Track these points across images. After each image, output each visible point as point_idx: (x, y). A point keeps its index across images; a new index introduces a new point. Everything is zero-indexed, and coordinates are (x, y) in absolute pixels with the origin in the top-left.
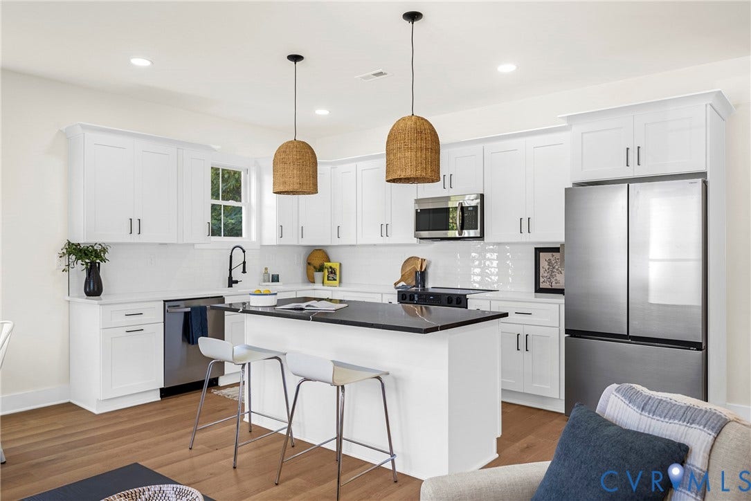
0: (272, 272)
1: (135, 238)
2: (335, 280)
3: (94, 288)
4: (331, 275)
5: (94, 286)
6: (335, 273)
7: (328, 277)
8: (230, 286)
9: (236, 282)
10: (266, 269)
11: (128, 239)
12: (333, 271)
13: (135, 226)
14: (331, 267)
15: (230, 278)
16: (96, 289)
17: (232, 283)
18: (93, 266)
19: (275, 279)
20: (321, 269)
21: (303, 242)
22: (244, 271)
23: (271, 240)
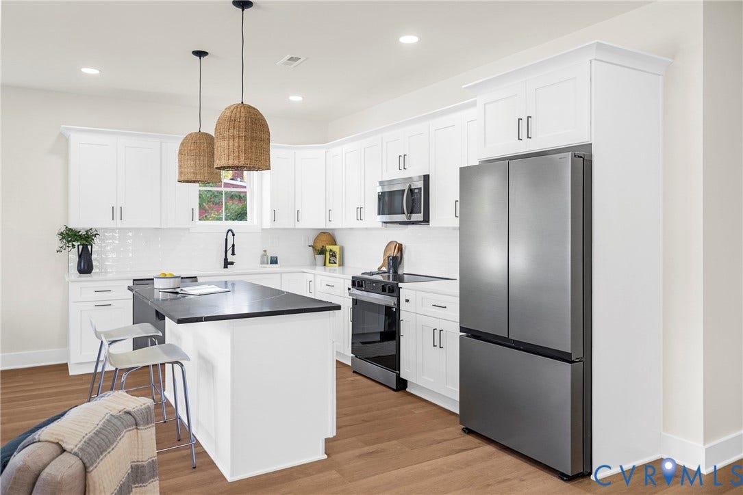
0: (270, 254)
1: (118, 224)
2: (335, 263)
3: (86, 267)
4: (332, 258)
5: (84, 265)
6: (335, 257)
7: (330, 260)
8: (226, 267)
9: (232, 263)
10: (265, 251)
11: (111, 224)
12: (333, 255)
13: (117, 213)
14: (331, 251)
15: (226, 259)
16: (86, 268)
17: (227, 263)
18: (85, 248)
19: (274, 261)
20: (322, 252)
21: (300, 225)
22: (233, 254)
23: (267, 224)
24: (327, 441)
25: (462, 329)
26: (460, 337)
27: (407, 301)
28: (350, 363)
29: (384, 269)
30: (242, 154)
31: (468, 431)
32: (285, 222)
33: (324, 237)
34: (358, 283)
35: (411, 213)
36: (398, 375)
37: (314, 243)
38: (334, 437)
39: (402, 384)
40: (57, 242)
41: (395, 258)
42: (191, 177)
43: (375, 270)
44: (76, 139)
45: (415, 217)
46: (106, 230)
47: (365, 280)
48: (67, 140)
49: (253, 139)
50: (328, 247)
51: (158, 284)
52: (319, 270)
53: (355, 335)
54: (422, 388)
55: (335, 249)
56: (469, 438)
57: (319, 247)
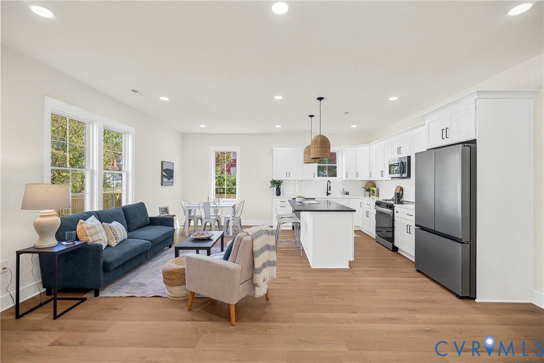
0: (346, 191)
1: (288, 178)
2: (375, 195)
3: (278, 194)
7: (372, 194)
8: (327, 195)
9: (330, 194)
10: (343, 189)
11: (286, 178)
12: (374, 192)
13: (288, 175)
15: (328, 192)
17: (328, 194)
18: (278, 187)
19: (347, 194)
20: (368, 190)
21: (357, 179)
22: (330, 190)
23: (344, 178)
24: (350, 262)
25: (416, 225)
26: (415, 229)
27: (397, 212)
28: (375, 238)
29: (394, 199)
30: (319, 153)
31: (419, 271)
32: (352, 177)
33: (370, 184)
34: (378, 204)
35: (403, 173)
36: (393, 245)
37: (366, 186)
38: (353, 261)
39: (395, 249)
40: (270, 185)
41: (398, 194)
42: (307, 161)
43: (391, 198)
44: (275, 149)
45: (404, 175)
46: (286, 180)
47: (383, 202)
48: (273, 150)
49: (323, 148)
50: (371, 188)
51: (297, 200)
52: (367, 198)
53: (377, 227)
54: (404, 251)
55: (374, 189)
56: (418, 274)
57: (367, 188)
